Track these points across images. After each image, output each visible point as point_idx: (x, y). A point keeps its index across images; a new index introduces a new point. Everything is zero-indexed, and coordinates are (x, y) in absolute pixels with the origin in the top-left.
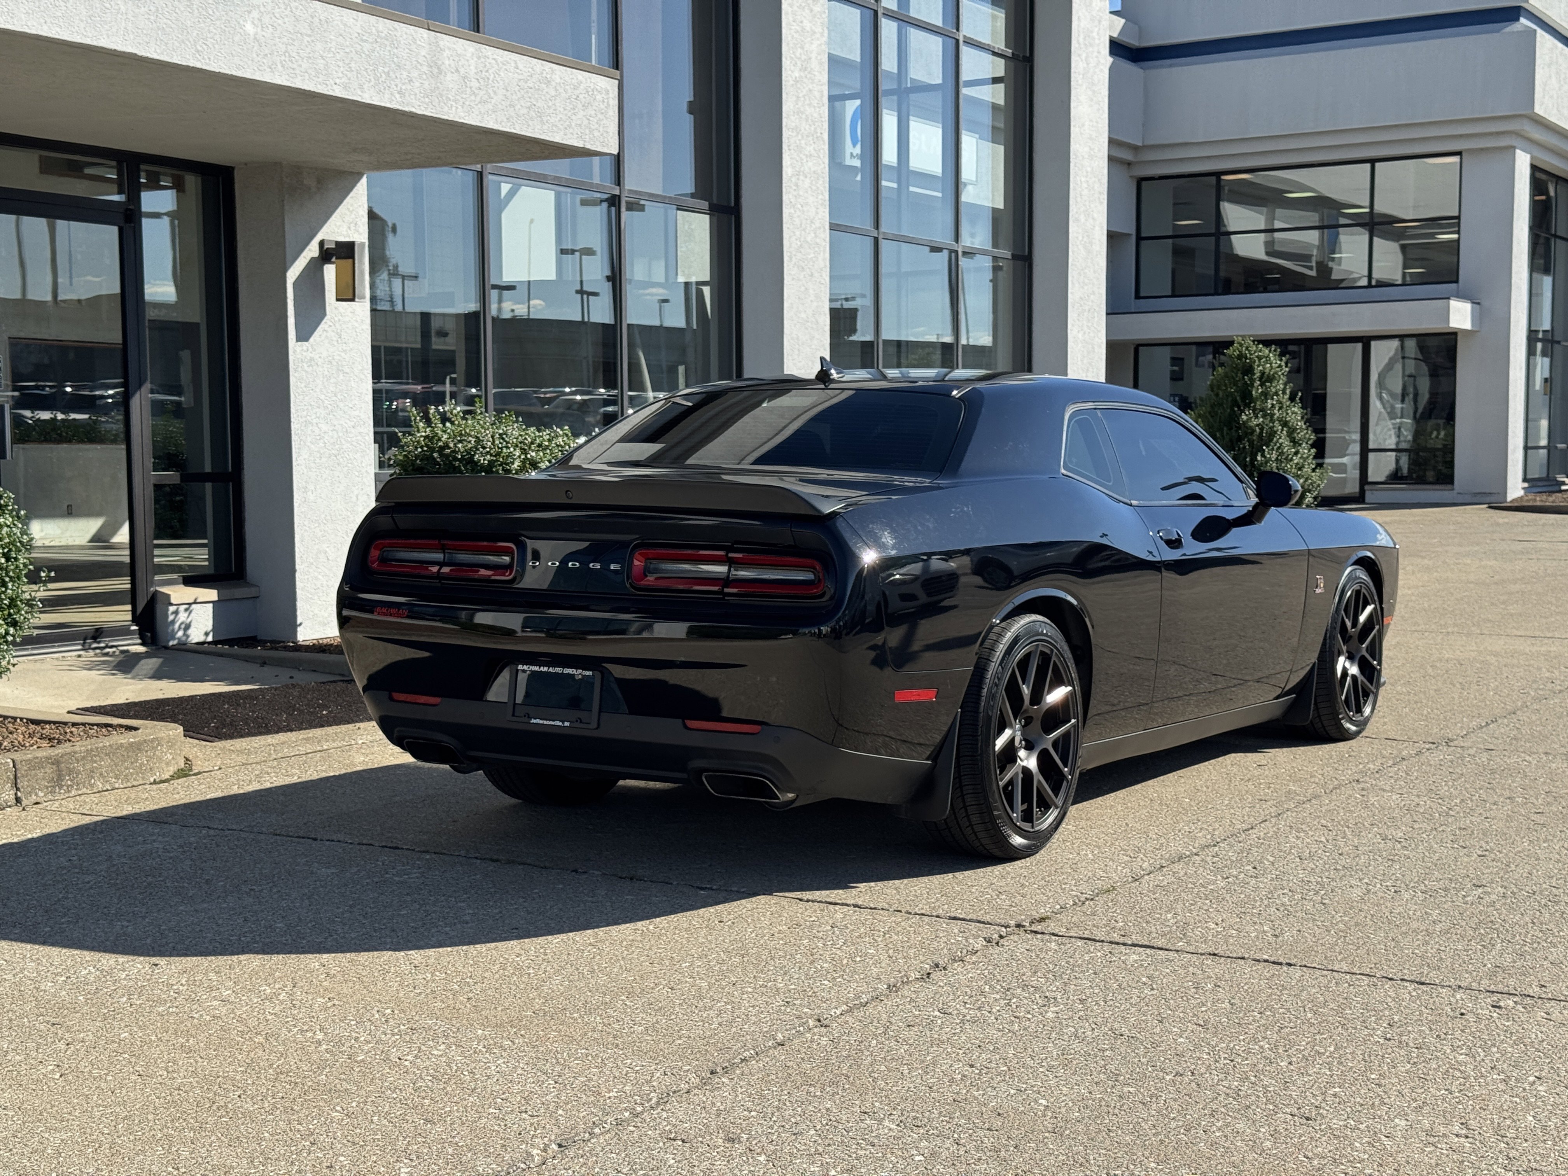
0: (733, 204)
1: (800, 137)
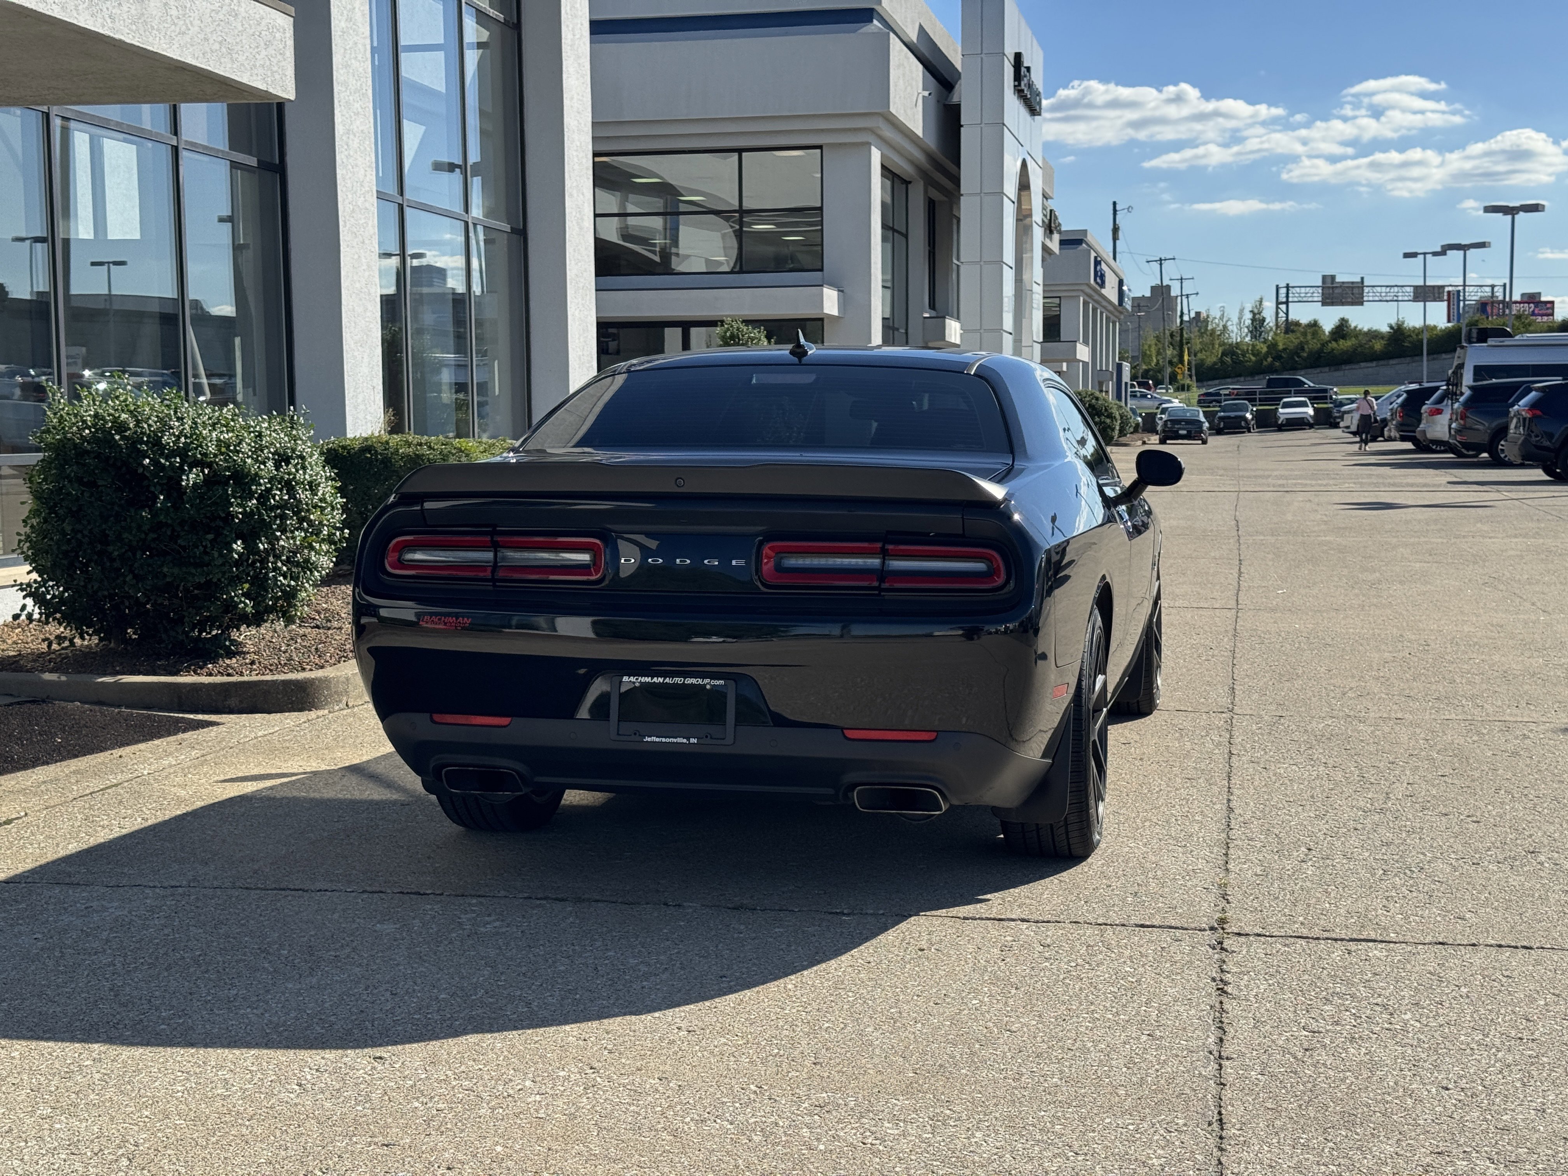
0: (277, 162)
1: (348, 93)
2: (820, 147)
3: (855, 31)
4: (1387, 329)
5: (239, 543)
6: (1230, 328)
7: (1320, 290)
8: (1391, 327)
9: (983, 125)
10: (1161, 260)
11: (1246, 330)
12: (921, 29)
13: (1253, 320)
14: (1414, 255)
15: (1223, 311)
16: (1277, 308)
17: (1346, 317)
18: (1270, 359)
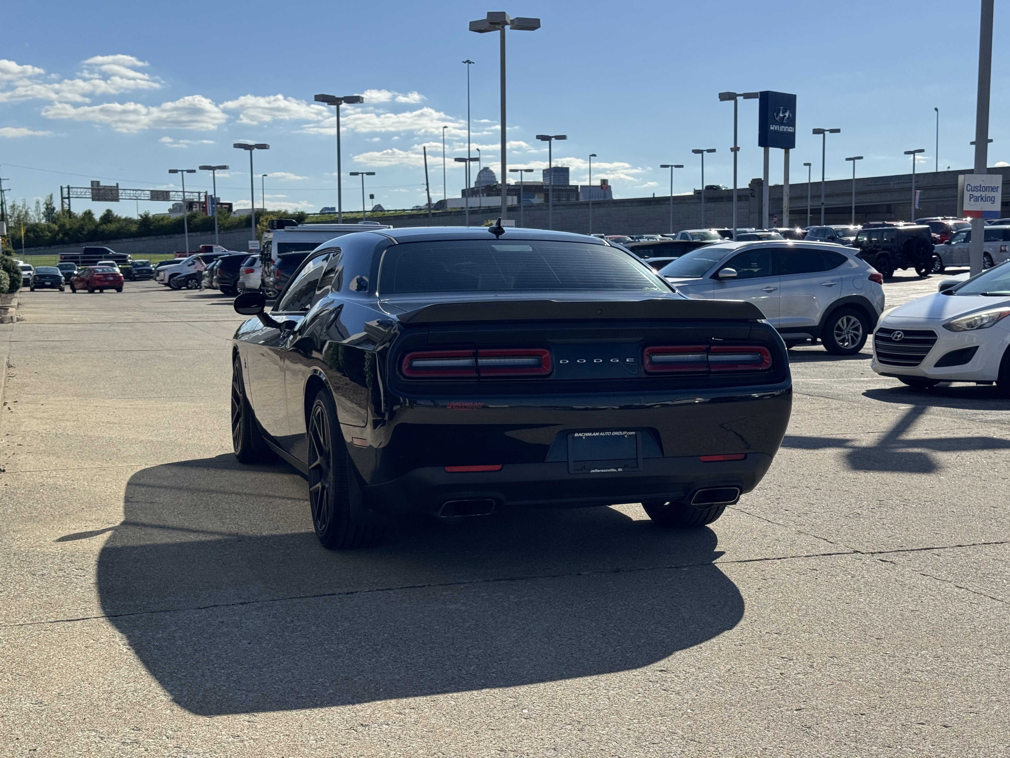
4: (138, 218)
6: (30, 214)
7: (90, 190)
8: (141, 216)
11: (42, 215)
13: (47, 209)
15: (25, 202)
16: (62, 201)
17: (111, 209)
18: (61, 235)
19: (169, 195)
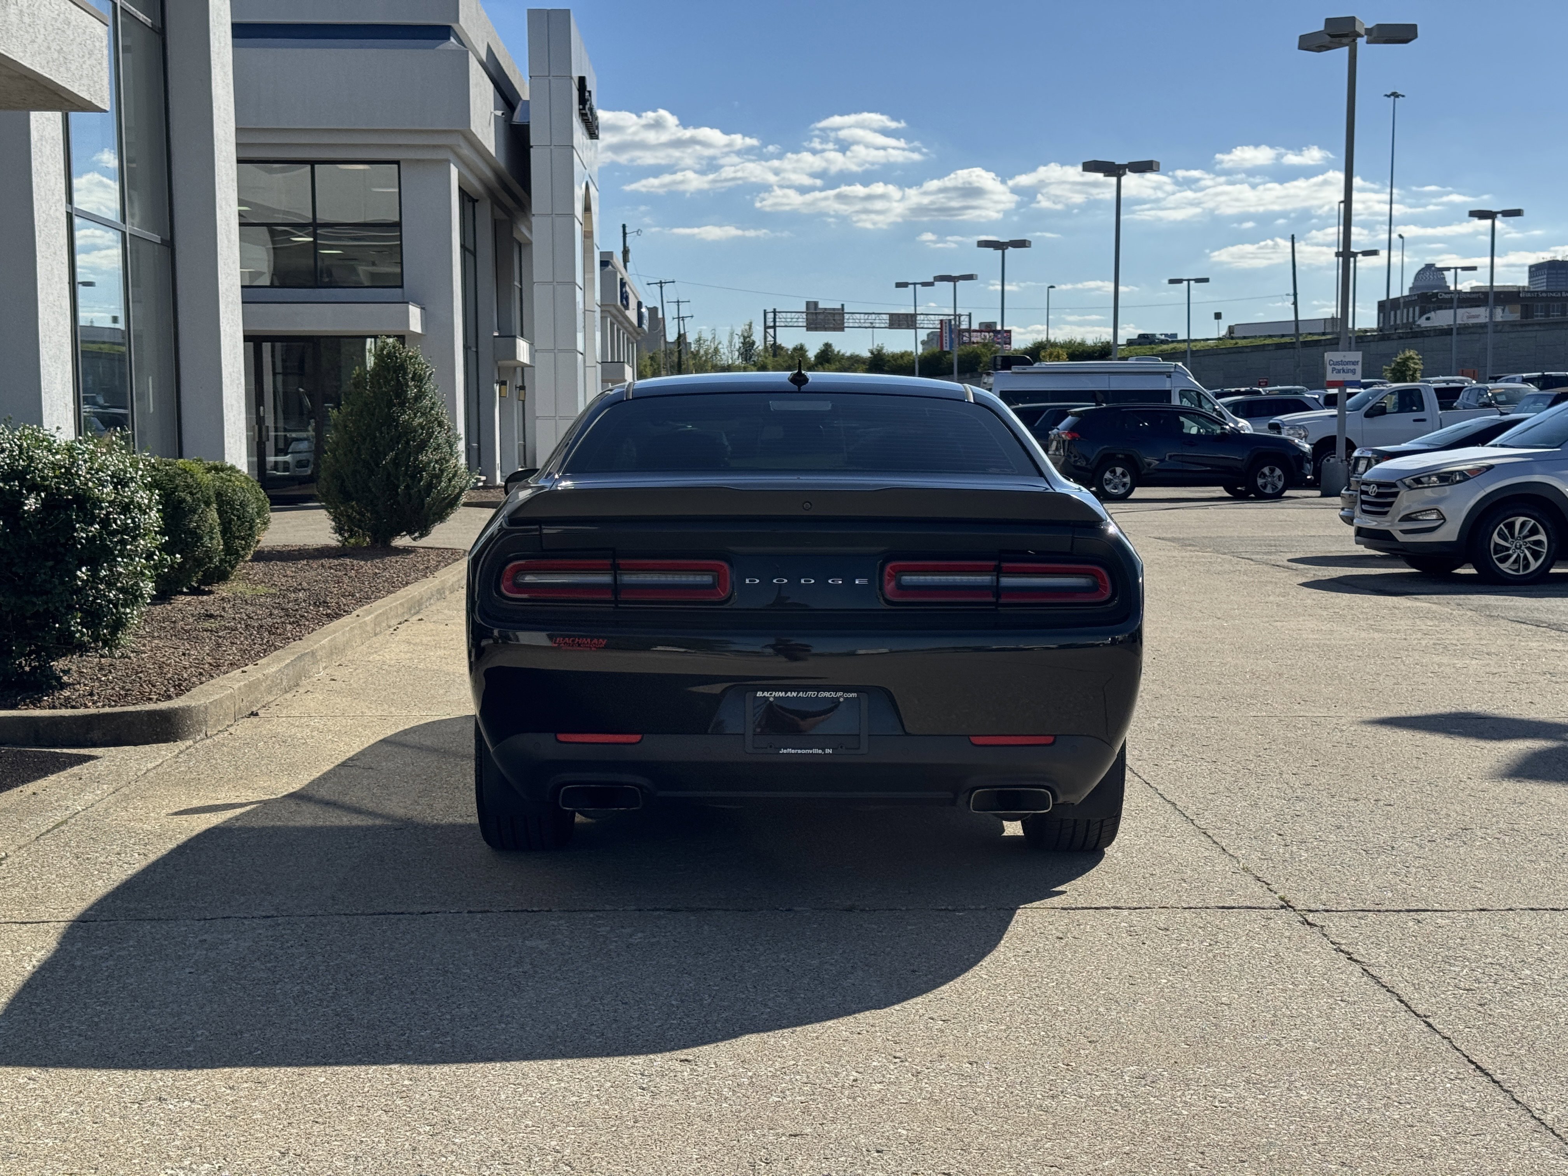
2: (397, 162)
3: (433, 48)
4: (869, 355)
5: (84, 569)
6: (722, 351)
7: (804, 316)
8: (872, 353)
9: (552, 147)
10: (661, 283)
11: (737, 353)
12: (489, 49)
13: (744, 343)
14: (904, 285)
16: (766, 332)
17: (830, 342)
19: (916, 320)
